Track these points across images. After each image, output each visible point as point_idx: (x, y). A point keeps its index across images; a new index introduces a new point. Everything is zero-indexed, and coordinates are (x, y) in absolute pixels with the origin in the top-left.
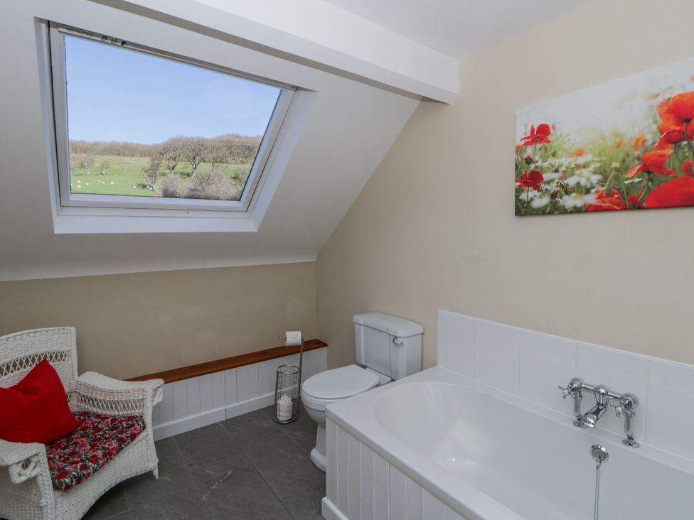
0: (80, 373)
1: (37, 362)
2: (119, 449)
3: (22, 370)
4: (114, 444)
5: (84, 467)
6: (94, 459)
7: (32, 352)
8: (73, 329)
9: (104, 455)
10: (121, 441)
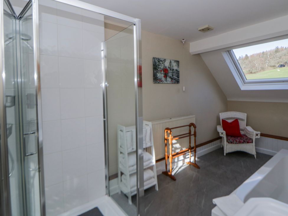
0: (247, 125)
1: (235, 119)
2: (243, 143)
3: (232, 120)
4: (242, 141)
5: (233, 141)
6: (236, 141)
7: (236, 117)
8: (246, 114)
9: (239, 142)
10: (244, 141)
